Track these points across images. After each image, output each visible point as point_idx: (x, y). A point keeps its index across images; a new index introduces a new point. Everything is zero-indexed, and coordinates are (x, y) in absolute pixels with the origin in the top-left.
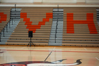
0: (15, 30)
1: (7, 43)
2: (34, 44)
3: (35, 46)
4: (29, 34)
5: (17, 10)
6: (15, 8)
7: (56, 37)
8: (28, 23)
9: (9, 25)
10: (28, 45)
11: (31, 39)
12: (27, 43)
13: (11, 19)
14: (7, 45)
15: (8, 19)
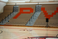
0: (38, 18)
1: (33, 25)
2: (49, 26)
3: (50, 27)
4: (46, 20)
5: (39, 6)
6: (38, 5)
8: (45, 13)
9: (34, 15)
10: (46, 27)
11: (47, 23)
12: (45, 26)
13: (36, 11)
14: (34, 26)
15: (34, 11)
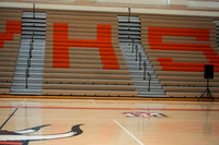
7: (28, 76)
